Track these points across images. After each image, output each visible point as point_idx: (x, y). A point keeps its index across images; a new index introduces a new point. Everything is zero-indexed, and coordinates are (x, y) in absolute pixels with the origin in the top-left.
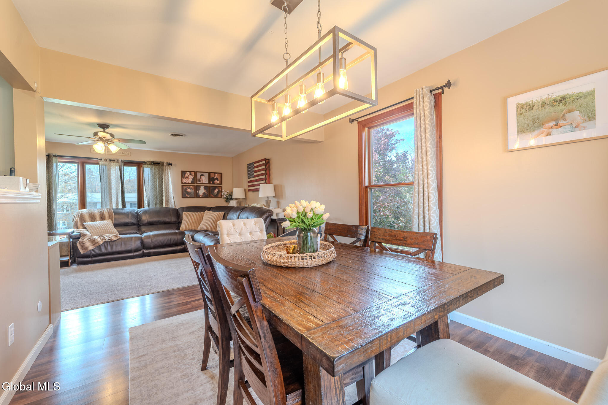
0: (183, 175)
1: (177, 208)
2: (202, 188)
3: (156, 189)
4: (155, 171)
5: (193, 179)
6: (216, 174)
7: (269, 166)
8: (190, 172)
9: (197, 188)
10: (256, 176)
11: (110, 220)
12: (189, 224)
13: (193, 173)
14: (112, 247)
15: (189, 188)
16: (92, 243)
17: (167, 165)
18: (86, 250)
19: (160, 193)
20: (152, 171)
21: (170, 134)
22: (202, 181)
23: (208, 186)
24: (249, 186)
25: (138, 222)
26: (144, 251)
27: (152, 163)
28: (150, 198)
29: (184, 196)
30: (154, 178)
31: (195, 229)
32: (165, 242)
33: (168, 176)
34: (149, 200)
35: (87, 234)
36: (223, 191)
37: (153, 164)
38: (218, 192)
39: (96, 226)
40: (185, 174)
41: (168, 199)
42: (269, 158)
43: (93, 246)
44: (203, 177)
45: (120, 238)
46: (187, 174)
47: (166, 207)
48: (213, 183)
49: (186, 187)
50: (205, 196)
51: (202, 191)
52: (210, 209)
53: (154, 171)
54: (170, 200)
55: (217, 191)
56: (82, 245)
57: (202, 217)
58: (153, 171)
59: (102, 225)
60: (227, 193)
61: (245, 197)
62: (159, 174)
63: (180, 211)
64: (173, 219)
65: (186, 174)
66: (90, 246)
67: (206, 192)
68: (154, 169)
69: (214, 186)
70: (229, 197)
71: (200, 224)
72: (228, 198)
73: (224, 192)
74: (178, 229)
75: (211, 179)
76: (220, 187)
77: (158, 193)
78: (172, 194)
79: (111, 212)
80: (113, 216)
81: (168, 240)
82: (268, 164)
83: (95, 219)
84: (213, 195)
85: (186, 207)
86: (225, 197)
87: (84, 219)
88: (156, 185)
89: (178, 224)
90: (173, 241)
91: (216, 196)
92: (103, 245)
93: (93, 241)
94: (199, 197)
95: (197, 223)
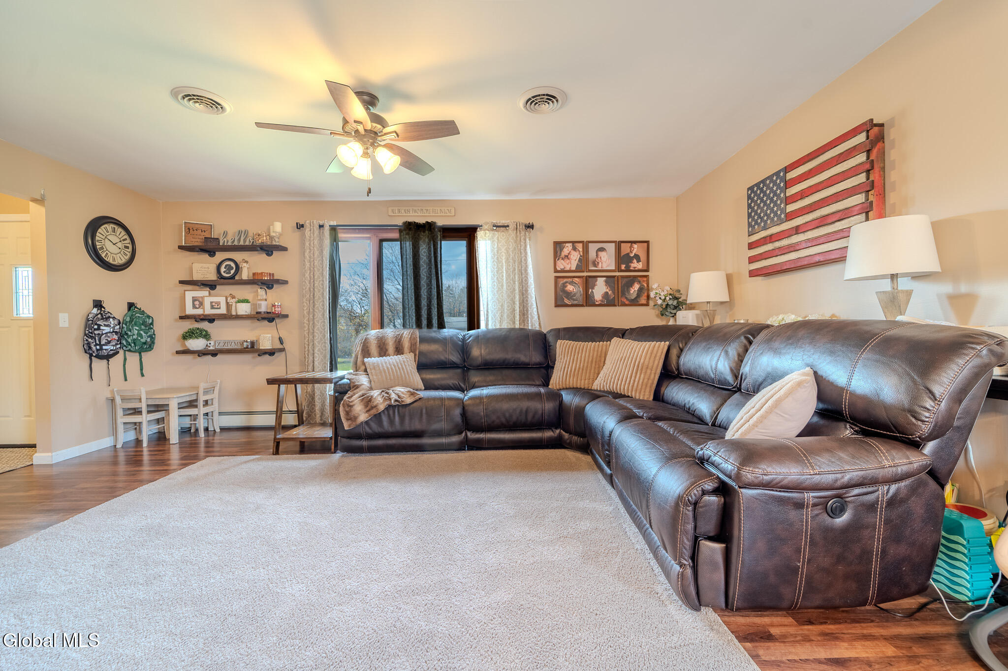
0: (559, 252)
1: (545, 331)
2: (601, 282)
3: (502, 286)
4: (500, 245)
5: (580, 260)
6: (635, 246)
7: (882, 154)
8: (573, 243)
9: (588, 283)
10: (790, 216)
11: (412, 355)
12: (571, 371)
13: (581, 245)
14: (402, 419)
15: (572, 283)
16: (366, 406)
17: (524, 227)
18: (354, 423)
19: (509, 296)
20: (494, 244)
21: (521, 103)
22: (600, 265)
23: (614, 277)
24: (752, 260)
25: (464, 361)
26: (469, 434)
27: (494, 226)
28: (489, 306)
29: (559, 303)
30: (499, 261)
31: (586, 387)
32: (514, 418)
33: (526, 253)
34: (487, 311)
35: (361, 385)
36: (655, 286)
37: (495, 228)
38: (641, 290)
39: (383, 366)
40: (561, 250)
41: (525, 309)
42: (881, 122)
43: (367, 414)
44: (601, 254)
45: (420, 399)
46: (568, 248)
47: (522, 327)
48: (628, 270)
49: (565, 280)
50: (608, 302)
51: (600, 289)
52: (623, 333)
53: (498, 245)
54: (529, 312)
55: (636, 289)
56: (347, 409)
57: (603, 355)
58: (496, 244)
59: (394, 365)
60: (666, 293)
61: (727, 299)
62: (508, 251)
63: (550, 339)
64: (536, 357)
65: (565, 250)
66: (360, 413)
67: (610, 292)
68: (498, 240)
69: (630, 276)
70: (670, 303)
71: (598, 374)
72: (668, 304)
73: (656, 289)
74: (546, 383)
75: (623, 260)
76: (645, 279)
77: (505, 296)
78: (534, 298)
79: (414, 336)
80: (418, 346)
81: (521, 411)
82: (880, 144)
83: (387, 350)
84: (626, 298)
85: (566, 329)
86: (660, 302)
87: (368, 350)
88: (501, 276)
89: (546, 368)
90: (534, 417)
91: (634, 303)
92: (386, 412)
93: (368, 402)
94: (595, 305)
95: (592, 371)
